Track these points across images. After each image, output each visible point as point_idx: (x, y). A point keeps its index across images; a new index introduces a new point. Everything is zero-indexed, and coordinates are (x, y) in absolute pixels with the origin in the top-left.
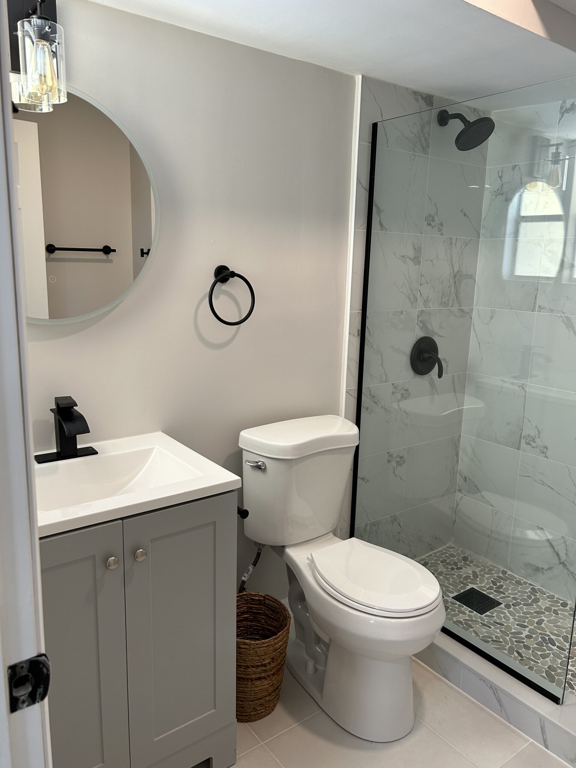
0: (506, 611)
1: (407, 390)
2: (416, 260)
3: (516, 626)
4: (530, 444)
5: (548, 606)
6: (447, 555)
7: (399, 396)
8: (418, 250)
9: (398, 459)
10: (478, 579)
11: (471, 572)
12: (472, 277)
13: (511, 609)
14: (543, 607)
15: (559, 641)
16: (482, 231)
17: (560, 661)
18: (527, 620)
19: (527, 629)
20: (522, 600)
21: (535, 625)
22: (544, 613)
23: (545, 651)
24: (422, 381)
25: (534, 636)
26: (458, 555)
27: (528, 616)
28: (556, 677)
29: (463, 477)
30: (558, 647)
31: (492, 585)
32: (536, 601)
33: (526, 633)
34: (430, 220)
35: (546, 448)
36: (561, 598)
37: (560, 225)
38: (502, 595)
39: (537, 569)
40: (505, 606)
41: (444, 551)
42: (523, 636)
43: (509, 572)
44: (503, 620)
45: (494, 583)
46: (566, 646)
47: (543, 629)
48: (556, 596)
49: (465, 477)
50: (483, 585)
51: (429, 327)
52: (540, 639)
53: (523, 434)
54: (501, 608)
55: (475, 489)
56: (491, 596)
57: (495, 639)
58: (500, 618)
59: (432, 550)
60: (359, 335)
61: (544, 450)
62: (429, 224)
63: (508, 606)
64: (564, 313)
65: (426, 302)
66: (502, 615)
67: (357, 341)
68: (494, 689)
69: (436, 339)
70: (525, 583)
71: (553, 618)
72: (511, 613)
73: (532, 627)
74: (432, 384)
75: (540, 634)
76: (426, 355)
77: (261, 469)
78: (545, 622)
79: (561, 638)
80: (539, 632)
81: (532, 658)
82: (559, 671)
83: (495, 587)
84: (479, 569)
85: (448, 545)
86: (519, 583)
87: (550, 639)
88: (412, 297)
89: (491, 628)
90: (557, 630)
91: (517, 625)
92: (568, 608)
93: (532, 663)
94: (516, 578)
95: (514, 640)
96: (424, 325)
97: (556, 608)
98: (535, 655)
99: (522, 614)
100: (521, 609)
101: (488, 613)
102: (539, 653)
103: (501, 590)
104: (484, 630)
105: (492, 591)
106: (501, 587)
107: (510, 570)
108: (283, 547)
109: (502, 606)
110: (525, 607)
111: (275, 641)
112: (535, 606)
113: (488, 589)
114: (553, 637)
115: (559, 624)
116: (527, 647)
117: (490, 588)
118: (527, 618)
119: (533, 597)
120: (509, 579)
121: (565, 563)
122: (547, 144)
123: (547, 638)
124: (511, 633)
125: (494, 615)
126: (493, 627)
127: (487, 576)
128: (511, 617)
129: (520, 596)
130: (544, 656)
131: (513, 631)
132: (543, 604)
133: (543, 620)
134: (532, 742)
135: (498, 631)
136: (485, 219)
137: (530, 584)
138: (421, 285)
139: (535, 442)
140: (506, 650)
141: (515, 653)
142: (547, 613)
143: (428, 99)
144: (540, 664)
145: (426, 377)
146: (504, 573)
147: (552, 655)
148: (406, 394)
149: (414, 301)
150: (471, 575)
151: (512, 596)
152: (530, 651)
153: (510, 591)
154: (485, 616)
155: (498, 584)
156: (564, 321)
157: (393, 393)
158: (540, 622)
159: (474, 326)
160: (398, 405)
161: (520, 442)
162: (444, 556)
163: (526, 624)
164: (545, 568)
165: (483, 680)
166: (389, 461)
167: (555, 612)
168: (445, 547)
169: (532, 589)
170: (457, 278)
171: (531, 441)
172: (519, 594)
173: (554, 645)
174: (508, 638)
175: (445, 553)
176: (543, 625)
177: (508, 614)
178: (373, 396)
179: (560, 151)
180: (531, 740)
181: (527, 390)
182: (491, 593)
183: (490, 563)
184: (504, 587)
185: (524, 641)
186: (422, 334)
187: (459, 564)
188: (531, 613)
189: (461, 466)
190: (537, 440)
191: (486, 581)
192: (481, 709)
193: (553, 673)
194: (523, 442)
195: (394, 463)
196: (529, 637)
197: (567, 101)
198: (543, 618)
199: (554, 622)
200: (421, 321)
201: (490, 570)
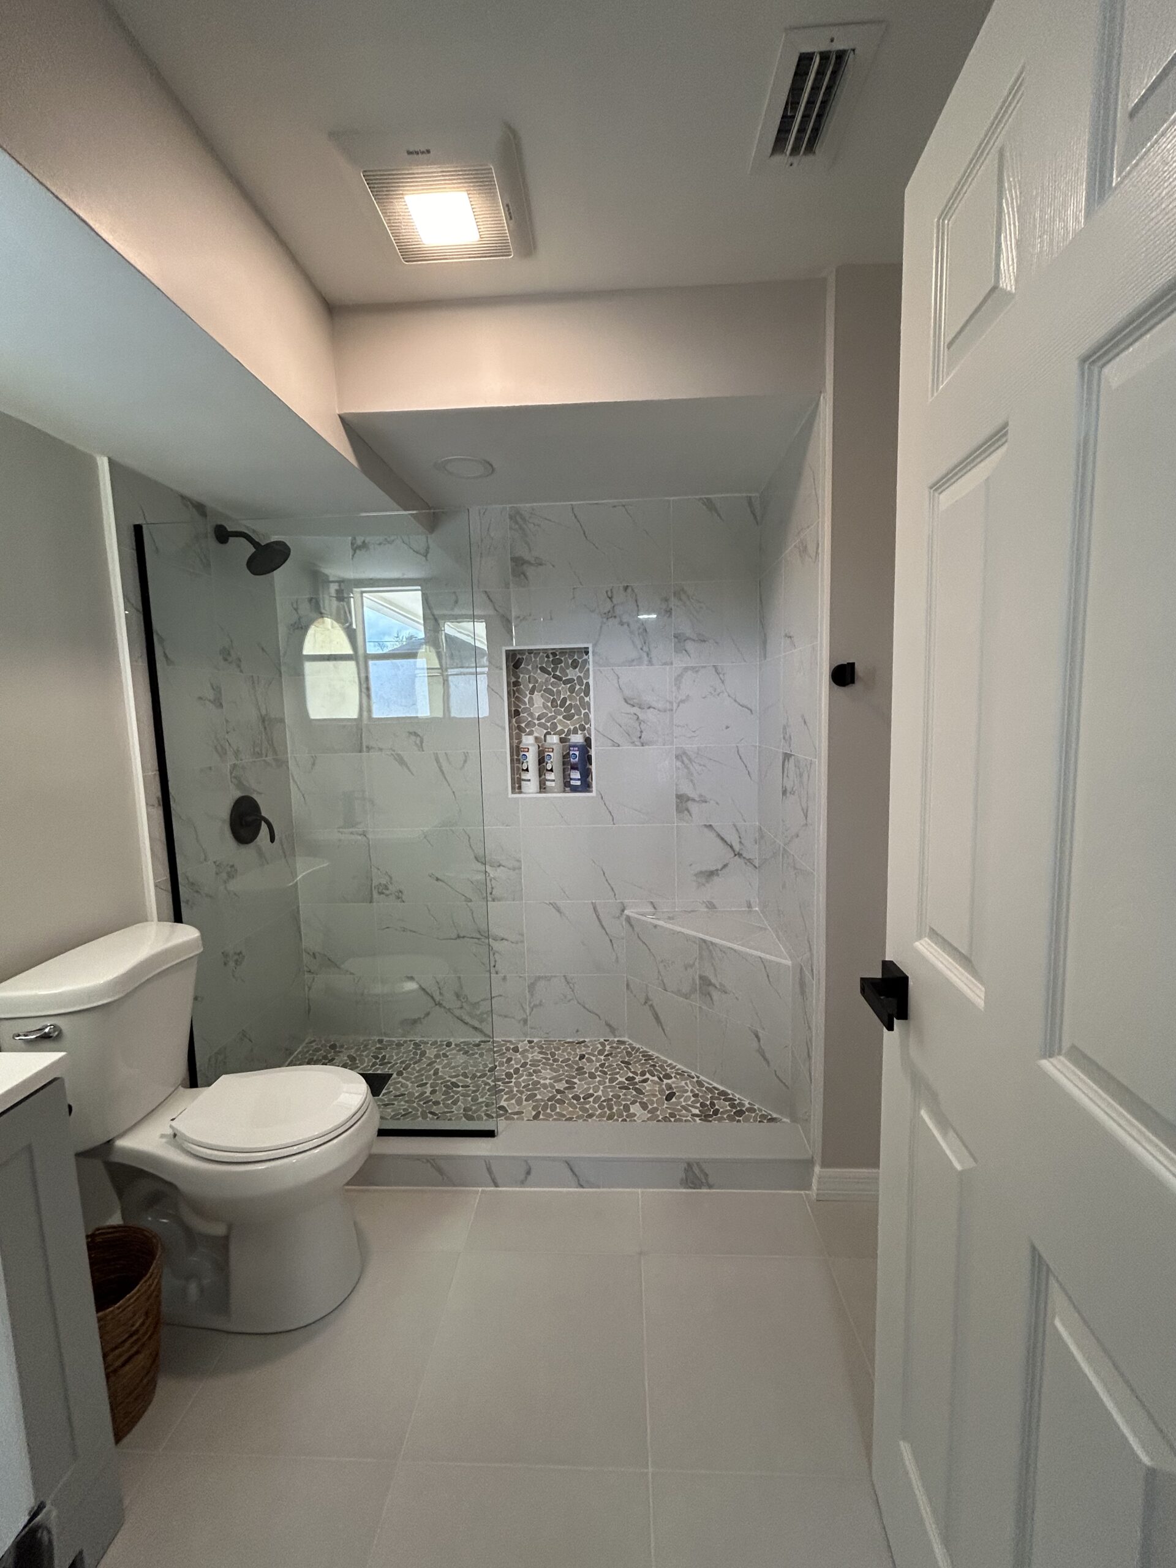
0: (400, 1079)
1: (232, 866)
2: (218, 703)
3: (417, 1089)
4: (383, 893)
5: (435, 1053)
6: (311, 1052)
7: (224, 875)
8: (217, 689)
9: (236, 957)
10: (357, 1062)
11: (346, 1058)
12: (282, 721)
13: (405, 1075)
14: (432, 1057)
15: (461, 1081)
16: (283, 669)
17: (470, 1098)
18: (424, 1077)
19: (428, 1085)
20: (410, 1060)
21: (433, 1077)
22: (436, 1062)
23: (453, 1097)
24: (247, 852)
25: (437, 1088)
26: (324, 1046)
27: (423, 1072)
28: (475, 1115)
29: (311, 954)
30: (462, 1087)
31: (374, 1060)
32: (423, 1054)
33: (429, 1090)
34: (226, 654)
35: (401, 892)
36: (444, 1039)
37: (352, 664)
38: (389, 1065)
39: (415, 1022)
40: (398, 1074)
41: (305, 1050)
42: (428, 1094)
43: (386, 1039)
44: (402, 1089)
45: (376, 1057)
46: (467, 1082)
47: (441, 1078)
48: (439, 1040)
49: (314, 954)
50: (365, 1065)
51: (245, 783)
52: (444, 1089)
53: (373, 885)
54: (394, 1079)
55: (330, 963)
56: (379, 1072)
57: (403, 1113)
58: (398, 1089)
59: (291, 1054)
60: (160, 805)
61: (399, 896)
62: (226, 660)
63: (400, 1074)
64: (394, 751)
65: (237, 753)
66: (399, 1085)
67: (158, 813)
68: (432, 1161)
69: (255, 796)
70: (405, 1042)
71: (446, 1061)
72: (407, 1079)
73: (432, 1081)
74: (260, 852)
75: (442, 1083)
76: (250, 819)
77: (51, 1037)
78: (441, 1069)
79: (461, 1077)
80: (440, 1082)
81: (446, 1110)
82: (474, 1108)
83: (378, 1061)
84: (353, 1050)
85: (307, 1041)
86: (399, 1045)
87: (453, 1083)
88: (219, 748)
89: (393, 1104)
90: (454, 1072)
91: (417, 1086)
92: (453, 1046)
93: (448, 1115)
94: (394, 1041)
95: (422, 1103)
96: (240, 785)
97: (444, 1052)
98: (447, 1106)
99: (416, 1074)
100: (414, 1069)
101: (384, 1091)
102: (450, 1102)
103: (386, 1061)
104: (389, 1110)
105: (377, 1066)
106: (384, 1057)
107: (386, 1035)
108: (110, 1143)
109: (394, 1076)
110: (416, 1065)
111: (148, 1284)
112: (425, 1060)
113: (372, 1066)
114: (454, 1080)
115: (453, 1064)
116: (437, 1103)
117: (374, 1064)
118: (423, 1075)
119: (419, 1052)
120: (389, 1045)
121: (441, 1002)
122: (327, 581)
123: (449, 1083)
124: (416, 1099)
125: (391, 1090)
126: (396, 1103)
127: (365, 1053)
128: (408, 1083)
129: (406, 1057)
130: (455, 1103)
131: (417, 1094)
132: (431, 1053)
133: (438, 1069)
134: (483, 1191)
135: (402, 1103)
136: (285, 653)
137: (411, 1041)
138: (227, 733)
139: (388, 889)
140: (418, 1117)
141: (429, 1115)
142: (438, 1061)
143: (201, 509)
144: (456, 1112)
145: (252, 845)
146: (380, 1041)
147: (461, 1097)
148: (232, 872)
149: (222, 753)
150: (348, 1061)
151: (399, 1062)
152: (441, 1105)
153: (395, 1058)
154: (383, 1095)
155: (380, 1056)
156: (395, 759)
157: (217, 874)
158: (436, 1073)
159: (292, 776)
160: (226, 888)
161: (372, 894)
162: (307, 1055)
163: (424, 1081)
164: (422, 1017)
165: (418, 1158)
166: (225, 964)
167: (445, 1055)
168: (304, 1044)
169: (414, 1044)
170: (266, 723)
171: (383, 890)
172: (405, 1055)
173: (458, 1086)
174: (415, 1105)
175: (308, 1052)
176: (440, 1074)
177: (404, 1081)
178: (193, 884)
179: (343, 587)
180: (480, 1189)
181: (370, 836)
182: (377, 1069)
183: (361, 1039)
184: (387, 1056)
185: (431, 1098)
186: (238, 794)
187: (329, 1055)
188: (424, 1068)
189: (305, 943)
190: (390, 887)
191: (366, 1059)
192: (422, 1191)
193: (470, 1113)
194: (375, 895)
195: (232, 964)
196: (433, 1092)
197: (357, 538)
198: (437, 1067)
199: (448, 1065)
200: (235, 777)
201: (365, 1046)
